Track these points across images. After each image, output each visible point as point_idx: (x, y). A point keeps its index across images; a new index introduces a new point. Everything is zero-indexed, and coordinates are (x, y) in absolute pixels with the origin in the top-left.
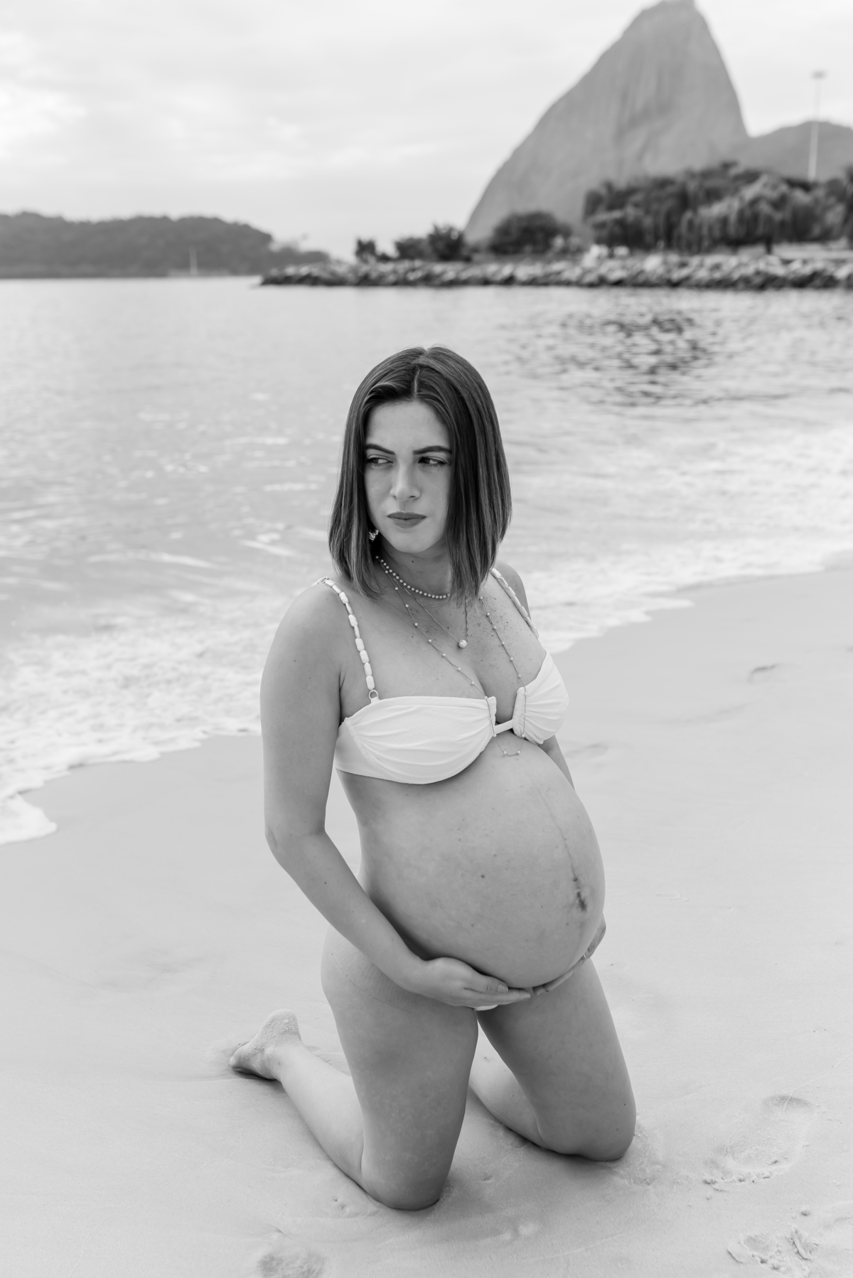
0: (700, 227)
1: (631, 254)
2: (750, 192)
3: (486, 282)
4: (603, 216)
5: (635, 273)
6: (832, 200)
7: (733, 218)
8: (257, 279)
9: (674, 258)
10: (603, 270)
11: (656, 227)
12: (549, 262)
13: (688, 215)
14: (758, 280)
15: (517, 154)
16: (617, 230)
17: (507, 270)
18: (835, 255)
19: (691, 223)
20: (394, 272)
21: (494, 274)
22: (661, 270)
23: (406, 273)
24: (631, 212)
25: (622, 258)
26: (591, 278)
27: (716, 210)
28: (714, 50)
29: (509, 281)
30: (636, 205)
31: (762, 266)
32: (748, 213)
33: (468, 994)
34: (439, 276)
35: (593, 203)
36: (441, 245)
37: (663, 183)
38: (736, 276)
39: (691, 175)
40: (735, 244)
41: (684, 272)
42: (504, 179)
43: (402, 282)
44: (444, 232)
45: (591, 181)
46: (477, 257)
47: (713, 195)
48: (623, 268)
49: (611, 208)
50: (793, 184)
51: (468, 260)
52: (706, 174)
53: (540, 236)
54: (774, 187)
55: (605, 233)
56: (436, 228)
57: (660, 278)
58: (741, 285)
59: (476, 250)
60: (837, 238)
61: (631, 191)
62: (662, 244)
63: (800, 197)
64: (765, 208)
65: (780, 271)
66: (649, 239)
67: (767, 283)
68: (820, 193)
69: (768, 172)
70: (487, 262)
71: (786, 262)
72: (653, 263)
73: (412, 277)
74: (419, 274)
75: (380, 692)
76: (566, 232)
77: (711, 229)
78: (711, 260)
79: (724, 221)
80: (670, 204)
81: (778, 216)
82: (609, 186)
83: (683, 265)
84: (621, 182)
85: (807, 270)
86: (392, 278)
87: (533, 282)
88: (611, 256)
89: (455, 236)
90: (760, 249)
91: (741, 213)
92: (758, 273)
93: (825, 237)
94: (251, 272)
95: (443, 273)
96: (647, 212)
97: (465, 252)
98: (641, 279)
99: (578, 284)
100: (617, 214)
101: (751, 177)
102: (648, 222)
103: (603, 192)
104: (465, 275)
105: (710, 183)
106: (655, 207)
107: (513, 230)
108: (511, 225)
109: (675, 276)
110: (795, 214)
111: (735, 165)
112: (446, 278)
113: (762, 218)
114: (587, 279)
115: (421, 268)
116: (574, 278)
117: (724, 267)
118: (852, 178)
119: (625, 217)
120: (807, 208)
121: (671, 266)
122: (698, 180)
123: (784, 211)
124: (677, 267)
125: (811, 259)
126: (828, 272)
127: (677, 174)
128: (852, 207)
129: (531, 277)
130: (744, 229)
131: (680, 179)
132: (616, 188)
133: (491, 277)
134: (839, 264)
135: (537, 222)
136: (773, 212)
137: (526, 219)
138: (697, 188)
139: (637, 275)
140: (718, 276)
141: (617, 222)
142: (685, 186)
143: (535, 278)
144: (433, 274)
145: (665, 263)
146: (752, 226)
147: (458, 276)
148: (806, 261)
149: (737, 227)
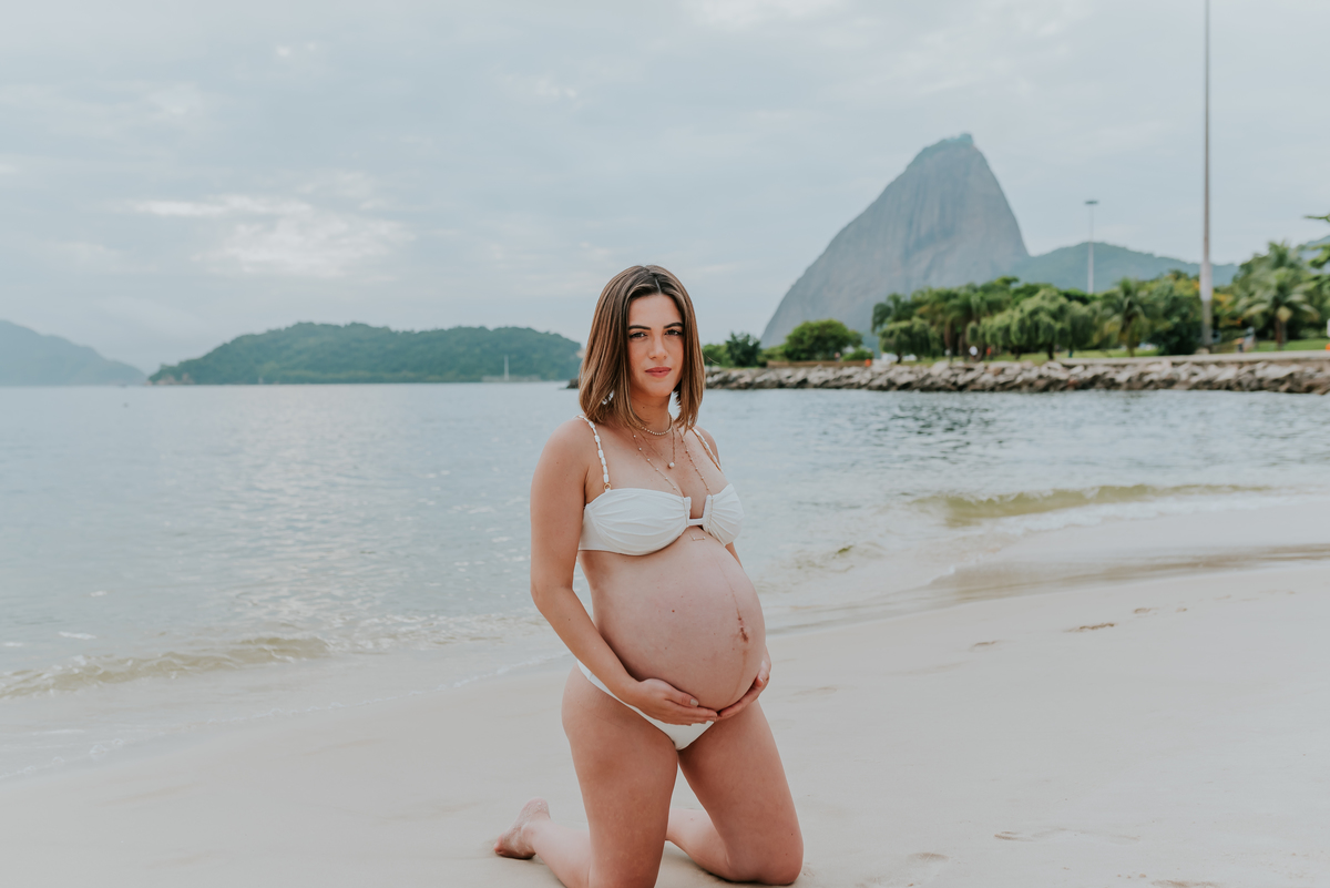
0: (984, 335)
1: (919, 360)
2: (1029, 304)
3: (781, 385)
4: (889, 326)
5: (921, 376)
6: (1109, 311)
7: (1014, 328)
8: (565, 384)
9: (959, 363)
10: (891, 375)
11: (942, 336)
12: (841, 368)
13: (972, 324)
14: (1042, 383)
15: (810, 271)
16: (904, 338)
17: (800, 374)
18: (1114, 361)
19: (974, 332)
21: (789, 377)
22: (946, 375)
24: (917, 322)
25: (910, 363)
26: (881, 381)
27: (999, 320)
28: (994, 182)
29: (803, 384)
30: (922, 316)
31: (1044, 371)
32: (1028, 323)
33: (669, 703)
34: (735, 379)
35: (882, 314)
36: (737, 352)
37: (948, 296)
38: (1019, 379)
39: (975, 290)
40: (1019, 351)
41: (970, 376)
42: (797, 293)
44: (740, 339)
45: (881, 296)
46: (770, 363)
47: (995, 308)
48: (910, 372)
49: (898, 319)
50: (1069, 297)
51: (764, 365)
52: (987, 289)
53: (831, 344)
54: (1053, 299)
55: (893, 341)
56: (733, 337)
57: (947, 381)
58: (1025, 388)
59: (770, 356)
60: (1117, 347)
61: (918, 304)
62: (948, 352)
63: (1077, 308)
64: (1044, 318)
65: (1063, 375)
66: (935, 346)
67: (1051, 386)
68: (1097, 305)
69: (1047, 286)
70: (781, 367)
71: (1069, 367)
72: (940, 368)
74: (716, 378)
75: (612, 485)
76: (857, 342)
77: (993, 336)
78: (995, 365)
79: (1007, 330)
80: (954, 314)
81: (1058, 326)
82: (896, 300)
83: (969, 370)
84: (907, 296)
85: (1089, 374)
87: (824, 385)
88: (899, 362)
89: (751, 344)
90: (1043, 356)
91: (1022, 321)
92: (1041, 377)
93: (1104, 345)
94: (560, 377)
95: (741, 377)
96: (932, 323)
97: (760, 359)
98: (928, 382)
99: (868, 387)
100: (904, 324)
101: (1031, 291)
102: (933, 331)
103: (891, 304)
104: (759, 380)
105: (991, 297)
106: (940, 317)
107: (805, 338)
108: (803, 334)
109: (962, 379)
110: (1074, 323)
111: (1016, 280)
112: (742, 381)
113: (1042, 327)
114: (877, 383)
115: (718, 373)
116: (863, 382)
117: (1008, 372)
118: (1128, 292)
119: (912, 327)
120: (1085, 318)
121: (956, 371)
122: (980, 294)
123: (1063, 321)
124: (963, 372)
125: (1092, 365)
126: (1108, 376)
127: (960, 289)
128: (1129, 317)
129: (823, 380)
130: (1025, 337)
131: (963, 292)
132: (902, 300)
133: (784, 381)
134: (1120, 369)
135: (828, 331)
136: (1052, 322)
137: (818, 328)
138: (978, 300)
139: (924, 379)
140: (1002, 379)
141: (903, 331)
142: (967, 299)
143: (827, 382)
144: (731, 379)
145: (951, 368)
146: (1033, 334)
147: (753, 380)
148: (1086, 367)
149: (1019, 335)
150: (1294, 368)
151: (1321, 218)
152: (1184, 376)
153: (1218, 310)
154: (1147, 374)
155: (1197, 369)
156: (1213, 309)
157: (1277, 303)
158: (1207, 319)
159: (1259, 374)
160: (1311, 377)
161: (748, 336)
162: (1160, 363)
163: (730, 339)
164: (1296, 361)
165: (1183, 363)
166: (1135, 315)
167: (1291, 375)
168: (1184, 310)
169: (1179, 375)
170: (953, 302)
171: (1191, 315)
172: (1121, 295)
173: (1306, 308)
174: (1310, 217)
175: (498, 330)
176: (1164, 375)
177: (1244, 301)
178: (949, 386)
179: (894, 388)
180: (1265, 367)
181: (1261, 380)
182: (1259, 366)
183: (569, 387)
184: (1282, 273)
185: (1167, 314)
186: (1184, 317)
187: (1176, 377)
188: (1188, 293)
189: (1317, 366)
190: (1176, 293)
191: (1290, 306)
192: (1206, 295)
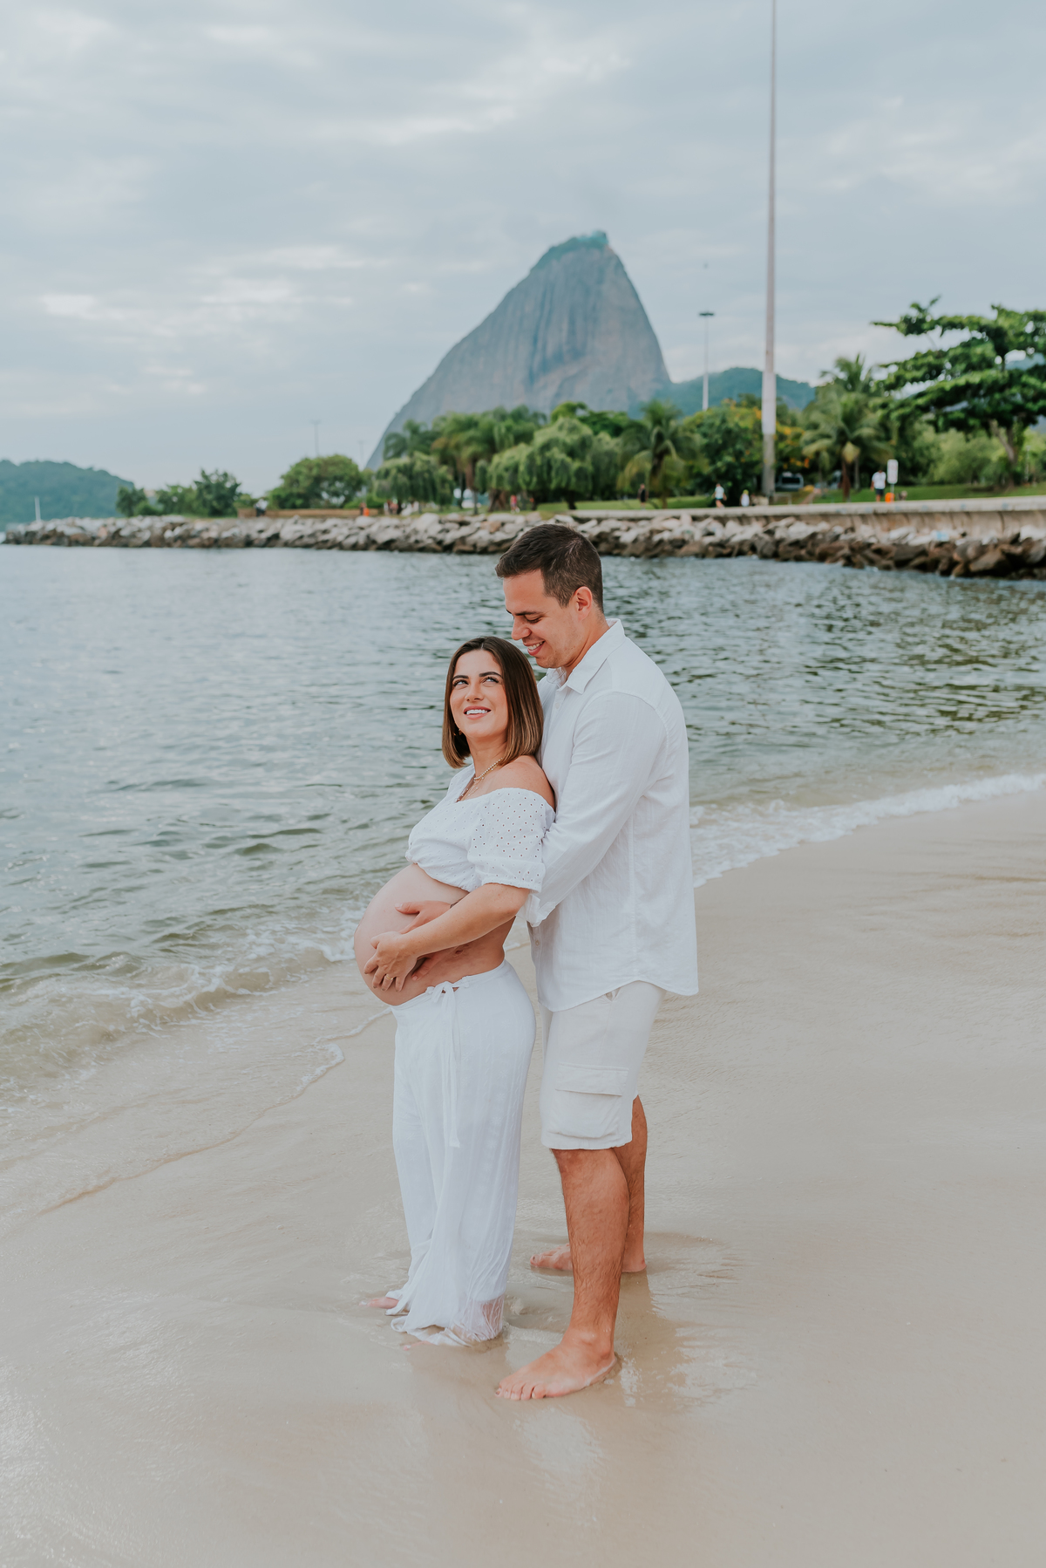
0: (491, 476)
3: (248, 543)
5: (408, 530)
7: (522, 468)
9: (455, 514)
10: (376, 530)
13: (480, 463)
16: (403, 479)
19: (484, 471)
20: (150, 528)
21: (261, 531)
22: (435, 530)
23: (164, 530)
24: (421, 460)
26: (361, 539)
27: (508, 457)
29: (273, 541)
30: (430, 452)
32: (539, 460)
34: (198, 534)
36: (211, 496)
37: (470, 424)
39: (503, 417)
41: (465, 531)
43: (159, 542)
44: (214, 479)
48: (397, 527)
50: (596, 424)
51: (235, 514)
54: (573, 429)
55: (387, 483)
56: (205, 475)
63: (607, 442)
64: (557, 454)
71: (585, 520)
72: (425, 522)
73: (168, 534)
74: (178, 531)
77: (500, 478)
78: (499, 517)
79: (515, 469)
81: (575, 466)
82: (415, 430)
83: (462, 524)
84: (427, 426)
86: (146, 536)
88: (399, 512)
89: (228, 485)
90: (562, 505)
91: (531, 458)
95: (207, 530)
97: (234, 506)
98: (412, 539)
100: (402, 461)
104: (226, 534)
107: (301, 478)
108: (299, 473)
109: (448, 538)
110: (595, 463)
111: (582, 407)
112: (205, 535)
113: (555, 466)
114: (352, 540)
115: (181, 525)
116: (340, 538)
117: (508, 527)
118: (657, 421)
119: (412, 465)
120: (610, 454)
121: (448, 526)
122: (509, 422)
123: (583, 459)
124: (457, 526)
125: (606, 519)
126: (617, 534)
127: (485, 415)
128: (660, 456)
129: (298, 535)
130: (535, 479)
131: (490, 418)
132: (422, 429)
133: (254, 535)
134: (632, 524)
135: (331, 469)
136: (568, 460)
137: (318, 465)
138: (503, 430)
139: (408, 537)
140: (499, 536)
141: (400, 470)
142: (491, 429)
143: (301, 537)
144: (193, 533)
145: (440, 522)
146: (545, 476)
147: (220, 534)
148: (600, 520)
149: (527, 478)
150: (823, 526)
151: (890, 325)
152: (698, 536)
153: (782, 445)
154: (660, 532)
155: (715, 526)
156: (776, 444)
157: (842, 439)
158: (769, 458)
159: (778, 535)
160: (837, 537)
161: (225, 475)
162: (678, 518)
163: (199, 478)
164: (825, 516)
165: (706, 517)
166: (666, 452)
167: (813, 535)
168: (739, 446)
169: (692, 537)
170: (472, 433)
171: (747, 453)
172: (648, 424)
173: (877, 444)
174: (876, 324)
175: (27, 465)
176: (677, 534)
177: (807, 435)
178: (435, 546)
179: (374, 546)
180: (788, 526)
181: (778, 543)
182: (783, 522)
183: (7, 542)
184: (849, 398)
185: (714, 452)
186: (738, 455)
187: (687, 537)
188: (747, 424)
189: (849, 524)
190: (731, 425)
191: (858, 442)
192: (769, 426)
